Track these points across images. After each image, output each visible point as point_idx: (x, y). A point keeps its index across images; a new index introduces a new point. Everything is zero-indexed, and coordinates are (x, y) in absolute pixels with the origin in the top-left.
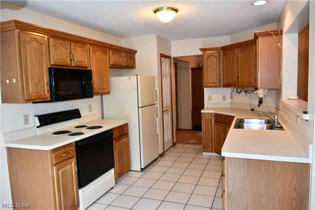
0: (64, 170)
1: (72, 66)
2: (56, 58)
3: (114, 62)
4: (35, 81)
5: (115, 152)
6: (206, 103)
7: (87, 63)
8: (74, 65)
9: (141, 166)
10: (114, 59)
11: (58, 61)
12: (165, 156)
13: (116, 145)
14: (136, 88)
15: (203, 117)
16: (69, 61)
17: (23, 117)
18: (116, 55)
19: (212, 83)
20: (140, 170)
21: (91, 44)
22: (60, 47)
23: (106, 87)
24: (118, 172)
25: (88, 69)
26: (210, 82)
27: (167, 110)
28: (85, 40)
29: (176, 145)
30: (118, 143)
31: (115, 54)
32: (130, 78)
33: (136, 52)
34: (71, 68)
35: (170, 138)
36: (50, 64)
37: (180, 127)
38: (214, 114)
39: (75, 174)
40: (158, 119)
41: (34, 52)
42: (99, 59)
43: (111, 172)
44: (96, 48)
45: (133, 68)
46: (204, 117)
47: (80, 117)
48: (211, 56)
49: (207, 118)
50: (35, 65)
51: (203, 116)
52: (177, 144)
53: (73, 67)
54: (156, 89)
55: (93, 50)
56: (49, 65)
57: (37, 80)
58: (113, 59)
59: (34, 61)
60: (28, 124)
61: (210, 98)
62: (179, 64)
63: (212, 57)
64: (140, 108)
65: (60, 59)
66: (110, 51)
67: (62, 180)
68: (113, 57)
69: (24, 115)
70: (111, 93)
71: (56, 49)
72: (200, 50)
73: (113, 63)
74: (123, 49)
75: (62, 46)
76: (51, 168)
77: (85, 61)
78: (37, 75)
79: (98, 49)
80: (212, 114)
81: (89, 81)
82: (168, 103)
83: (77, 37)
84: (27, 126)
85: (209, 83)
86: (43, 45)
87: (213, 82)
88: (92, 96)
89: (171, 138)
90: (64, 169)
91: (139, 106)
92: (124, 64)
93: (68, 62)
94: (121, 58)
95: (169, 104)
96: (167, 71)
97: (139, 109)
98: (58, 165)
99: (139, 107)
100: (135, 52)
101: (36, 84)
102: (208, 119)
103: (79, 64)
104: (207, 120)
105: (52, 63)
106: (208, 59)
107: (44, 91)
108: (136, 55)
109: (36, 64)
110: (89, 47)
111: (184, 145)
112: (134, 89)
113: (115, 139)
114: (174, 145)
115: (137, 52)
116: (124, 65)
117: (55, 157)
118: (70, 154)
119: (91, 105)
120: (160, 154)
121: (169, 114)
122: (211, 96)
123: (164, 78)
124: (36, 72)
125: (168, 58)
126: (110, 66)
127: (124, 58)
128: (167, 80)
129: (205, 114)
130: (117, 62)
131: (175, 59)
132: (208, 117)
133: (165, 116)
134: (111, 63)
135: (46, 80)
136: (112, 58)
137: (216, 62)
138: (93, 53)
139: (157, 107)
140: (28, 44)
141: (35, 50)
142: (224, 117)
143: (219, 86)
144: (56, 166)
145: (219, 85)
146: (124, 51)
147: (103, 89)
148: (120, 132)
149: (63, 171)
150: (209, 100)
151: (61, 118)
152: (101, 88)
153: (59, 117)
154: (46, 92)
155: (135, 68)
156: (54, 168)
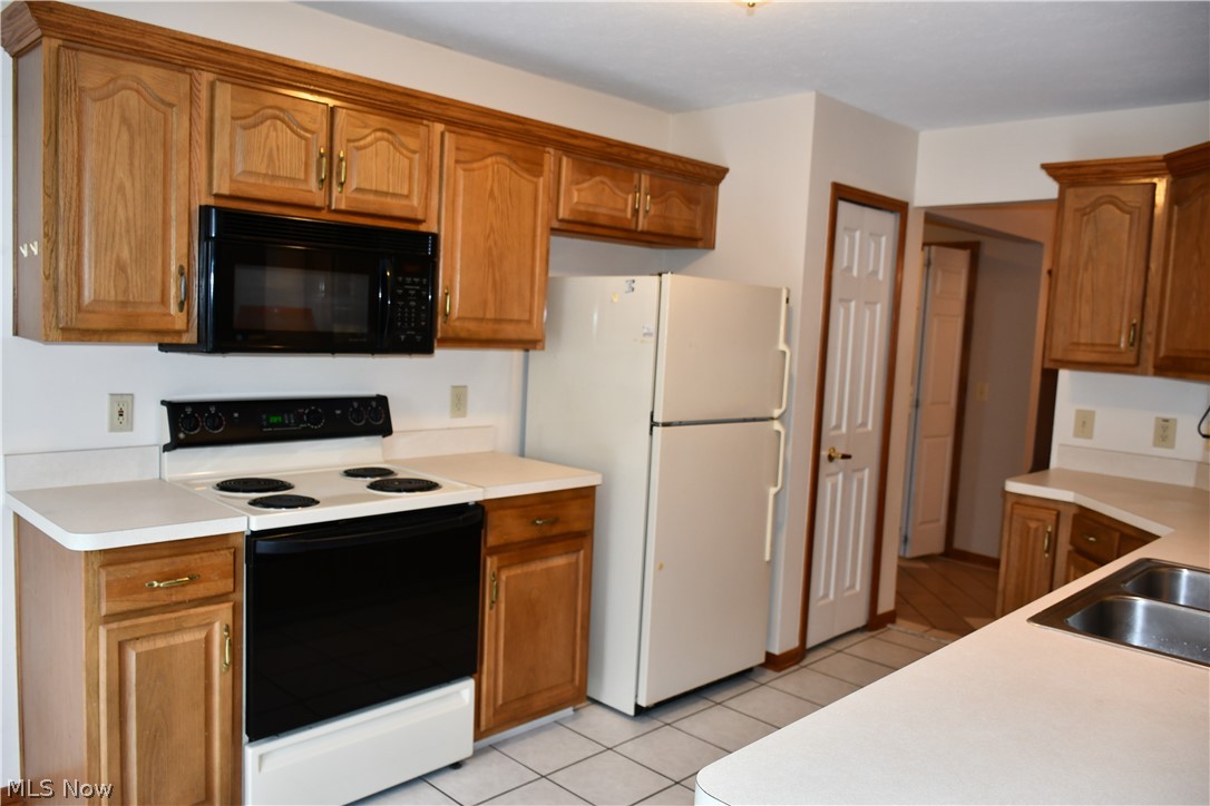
0: (157, 650)
1: (333, 207)
2: (239, 168)
3: (582, 208)
4: (118, 259)
5: (491, 608)
6: (1061, 445)
7: (415, 202)
8: (343, 206)
9: (636, 696)
10: (580, 195)
11: (252, 180)
12: (805, 667)
13: (503, 577)
14: (650, 334)
15: (1012, 514)
16: (313, 184)
17: (106, 400)
18: (598, 179)
19: (1093, 345)
20: (631, 712)
21: (451, 123)
22: (268, 122)
23: (516, 314)
24: (500, 702)
25: (423, 228)
26: (1083, 341)
27: (845, 457)
28: (413, 102)
29: (889, 626)
30: (517, 571)
31: (592, 174)
32: (633, 285)
33: (721, 172)
34: (324, 216)
35: (858, 587)
36: (210, 193)
37: (959, 544)
38: (1074, 511)
39: (221, 674)
40: (773, 491)
41: (125, 136)
42: (492, 190)
43: (458, 692)
44: (475, 141)
45: (700, 244)
46: (1015, 517)
47: (386, 430)
48: (1101, 204)
49: (1033, 525)
50: (121, 188)
51: (1012, 509)
52: (899, 621)
53: (337, 211)
54: (782, 346)
55: (458, 149)
56: (203, 195)
57: (125, 254)
58: (575, 194)
59: (121, 174)
60: (132, 430)
61: (1084, 424)
62: (989, 250)
63: (1112, 207)
64: (657, 424)
65: (266, 175)
66: (565, 159)
67: (137, 690)
68: (574, 188)
69: (111, 395)
70: (548, 343)
71: (245, 128)
72: (1043, 174)
73: (573, 211)
74: (642, 156)
75: (283, 121)
76: (88, 629)
77: (405, 192)
78: (128, 231)
79: (490, 146)
80: (1060, 507)
81: (416, 280)
82: (864, 424)
83: (368, 85)
84: (122, 438)
85: (1078, 344)
86: (174, 109)
87: (1098, 341)
88: (425, 348)
89: (861, 588)
90: (161, 643)
91: (655, 420)
92: (642, 224)
93: (311, 191)
94: (628, 193)
95: (870, 427)
96: (875, 272)
97: (655, 428)
98: (127, 623)
99: (653, 424)
100: (715, 175)
101: (121, 267)
102: (1037, 529)
103: (372, 203)
104: (1032, 532)
105: (219, 187)
106: (1085, 218)
107: (164, 301)
108: (724, 187)
109: (128, 185)
110: (442, 135)
111: (935, 632)
112: (645, 334)
113: (494, 551)
114: (876, 622)
115: (728, 176)
116: (640, 228)
117: (108, 585)
118: (202, 585)
119: (465, 387)
120: (769, 655)
121: (868, 476)
122: (1092, 414)
123: (846, 301)
124: (127, 220)
125: (892, 211)
126: (556, 225)
127: (646, 195)
128: (868, 314)
129: (1023, 501)
130: (599, 210)
131: (933, 218)
132: (1038, 520)
133: (832, 482)
134: (562, 214)
135: (178, 259)
136: (568, 192)
137: (1125, 236)
138: (457, 162)
139: (779, 433)
140: (95, 100)
141: (129, 127)
142: (1117, 535)
143: (1131, 368)
144: (114, 626)
145: (1132, 361)
146: (649, 166)
147: (498, 321)
148: (534, 523)
149: (148, 653)
150: (1076, 435)
151: (282, 424)
152: (490, 314)
153: (275, 419)
154: (173, 308)
155: (710, 245)
156: (102, 631)
